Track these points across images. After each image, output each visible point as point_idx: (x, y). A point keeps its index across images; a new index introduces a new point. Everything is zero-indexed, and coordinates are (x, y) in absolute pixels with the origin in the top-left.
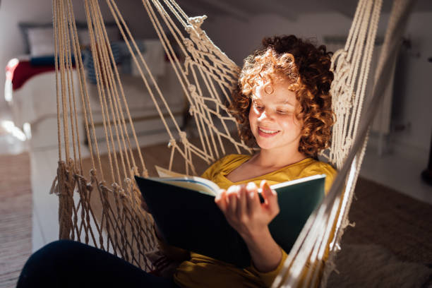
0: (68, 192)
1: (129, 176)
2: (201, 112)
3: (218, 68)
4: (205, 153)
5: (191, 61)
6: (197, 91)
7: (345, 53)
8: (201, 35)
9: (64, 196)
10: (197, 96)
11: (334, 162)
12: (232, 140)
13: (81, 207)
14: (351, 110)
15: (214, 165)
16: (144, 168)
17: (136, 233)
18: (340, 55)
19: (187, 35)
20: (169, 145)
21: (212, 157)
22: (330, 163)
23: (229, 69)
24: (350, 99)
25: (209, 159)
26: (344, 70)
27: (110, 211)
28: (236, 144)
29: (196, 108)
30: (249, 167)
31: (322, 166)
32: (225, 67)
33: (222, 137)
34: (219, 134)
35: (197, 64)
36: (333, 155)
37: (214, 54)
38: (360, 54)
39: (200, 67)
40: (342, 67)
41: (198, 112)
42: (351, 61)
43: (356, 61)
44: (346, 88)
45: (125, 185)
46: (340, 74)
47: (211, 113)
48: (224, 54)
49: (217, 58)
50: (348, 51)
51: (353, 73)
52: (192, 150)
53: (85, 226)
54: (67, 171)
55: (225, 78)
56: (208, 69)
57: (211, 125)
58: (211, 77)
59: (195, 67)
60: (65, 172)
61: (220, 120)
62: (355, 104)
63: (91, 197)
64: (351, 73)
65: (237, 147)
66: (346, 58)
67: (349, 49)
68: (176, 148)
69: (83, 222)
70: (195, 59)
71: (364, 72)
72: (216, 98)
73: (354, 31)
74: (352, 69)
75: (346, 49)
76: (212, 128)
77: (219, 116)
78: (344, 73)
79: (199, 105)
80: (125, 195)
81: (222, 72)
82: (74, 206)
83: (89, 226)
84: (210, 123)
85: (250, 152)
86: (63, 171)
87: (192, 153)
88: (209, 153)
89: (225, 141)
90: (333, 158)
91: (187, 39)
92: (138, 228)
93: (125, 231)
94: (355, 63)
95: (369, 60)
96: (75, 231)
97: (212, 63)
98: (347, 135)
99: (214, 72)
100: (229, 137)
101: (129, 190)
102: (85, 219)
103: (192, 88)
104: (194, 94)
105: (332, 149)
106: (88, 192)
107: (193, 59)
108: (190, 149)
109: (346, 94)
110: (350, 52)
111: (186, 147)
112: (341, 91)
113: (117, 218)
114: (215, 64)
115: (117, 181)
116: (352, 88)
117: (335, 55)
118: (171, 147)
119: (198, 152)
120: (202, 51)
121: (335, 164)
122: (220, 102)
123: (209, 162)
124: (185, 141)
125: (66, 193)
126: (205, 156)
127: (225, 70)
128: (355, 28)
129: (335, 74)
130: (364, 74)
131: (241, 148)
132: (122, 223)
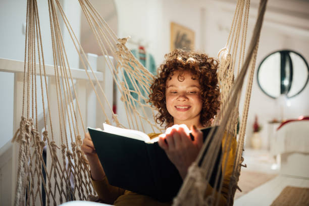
6: (126, 86)
8: (126, 49)
10: (126, 89)
13: (35, 157)
17: (78, 184)
27: (57, 164)
47: (135, 101)
56: (132, 72)
58: (134, 77)
60: (27, 125)
61: (141, 106)
72: (138, 91)
84: (135, 108)
92: (79, 180)
97: (133, 68)
113: (63, 169)
120: (127, 60)
122: (141, 94)
132: (67, 174)
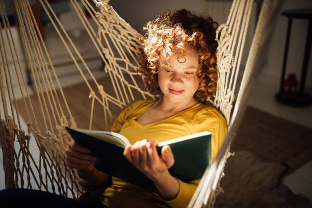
0: (9, 145)
1: (59, 124)
2: (114, 69)
3: (124, 36)
4: (119, 101)
5: (103, 30)
6: (110, 53)
7: (227, 27)
8: (109, 10)
9: (6, 149)
10: (110, 57)
11: (218, 106)
12: (139, 90)
13: (21, 153)
14: (231, 70)
15: (126, 110)
16: (71, 116)
18: (222, 28)
19: (98, 10)
20: (90, 96)
21: (124, 103)
22: (215, 107)
23: (133, 37)
24: (230, 62)
25: (122, 105)
26: (225, 40)
27: (46, 154)
28: (143, 92)
29: (110, 67)
30: (154, 112)
31: (210, 110)
32: (130, 35)
33: (131, 88)
34: (129, 86)
35: (108, 33)
36: (217, 101)
37: (120, 24)
38: (238, 28)
39: (110, 35)
40: (224, 37)
41: (112, 69)
42: (231, 33)
43: (235, 34)
44: (227, 54)
45: (56, 132)
46: (223, 43)
47: (122, 70)
48: (128, 24)
49: (123, 28)
50: (229, 25)
51: (232, 42)
52: (109, 99)
53: (26, 168)
54: (7, 128)
55: (130, 44)
56: (117, 37)
57: (122, 79)
58: (120, 43)
59: (107, 35)
60: (6, 128)
61: (129, 75)
62: (234, 66)
63: (30, 145)
64: (231, 43)
65: (144, 95)
66: (227, 30)
67: (229, 24)
68: (95, 99)
69: (24, 166)
70: (106, 29)
71: (241, 42)
72: (125, 58)
73: (234, 10)
74: (232, 40)
75: (227, 24)
76: (123, 82)
77: (129, 72)
78: (225, 43)
79: (112, 64)
80: (57, 140)
81: (128, 39)
82: (15, 154)
83: (30, 168)
84: (122, 77)
85: (154, 98)
86: (4, 128)
87: (108, 101)
88: (121, 101)
89: (134, 90)
90: (217, 103)
91: (99, 13)
93: (59, 167)
94: (234, 36)
95: (245, 33)
96: (18, 173)
97: (119, 32)
98: (228, 88)
99: (122, 39)
100: (137, 87)
101: (60, 135)
102: (26, 163)
103: (106, 51)
104: (108, 56)
105: (216, 97)
106: (26, 141)
107: (104, 28)
108: (107, 98)
109: (227, 58)
110: (230, 27)
111: (103, 96)
112: (224, 56)
113: (52, 158)
114: (122, 33)
115: (50, 130)
116: (232, 54)
117: (219, 28)
118: (92, 98)
119: (113, 100)
120: (111, 22)
121: (219, 108)
122: (129, 61)
123: (122, 107)
124: (102, 92)
125: (8, 146)
126: (118, 103)
127: (130, 38)
128: (234, 8)
129: (219, 42)
130: (241, 44)
131: (146, 95)
132: (56, 161)
